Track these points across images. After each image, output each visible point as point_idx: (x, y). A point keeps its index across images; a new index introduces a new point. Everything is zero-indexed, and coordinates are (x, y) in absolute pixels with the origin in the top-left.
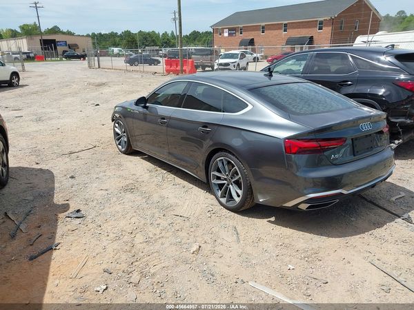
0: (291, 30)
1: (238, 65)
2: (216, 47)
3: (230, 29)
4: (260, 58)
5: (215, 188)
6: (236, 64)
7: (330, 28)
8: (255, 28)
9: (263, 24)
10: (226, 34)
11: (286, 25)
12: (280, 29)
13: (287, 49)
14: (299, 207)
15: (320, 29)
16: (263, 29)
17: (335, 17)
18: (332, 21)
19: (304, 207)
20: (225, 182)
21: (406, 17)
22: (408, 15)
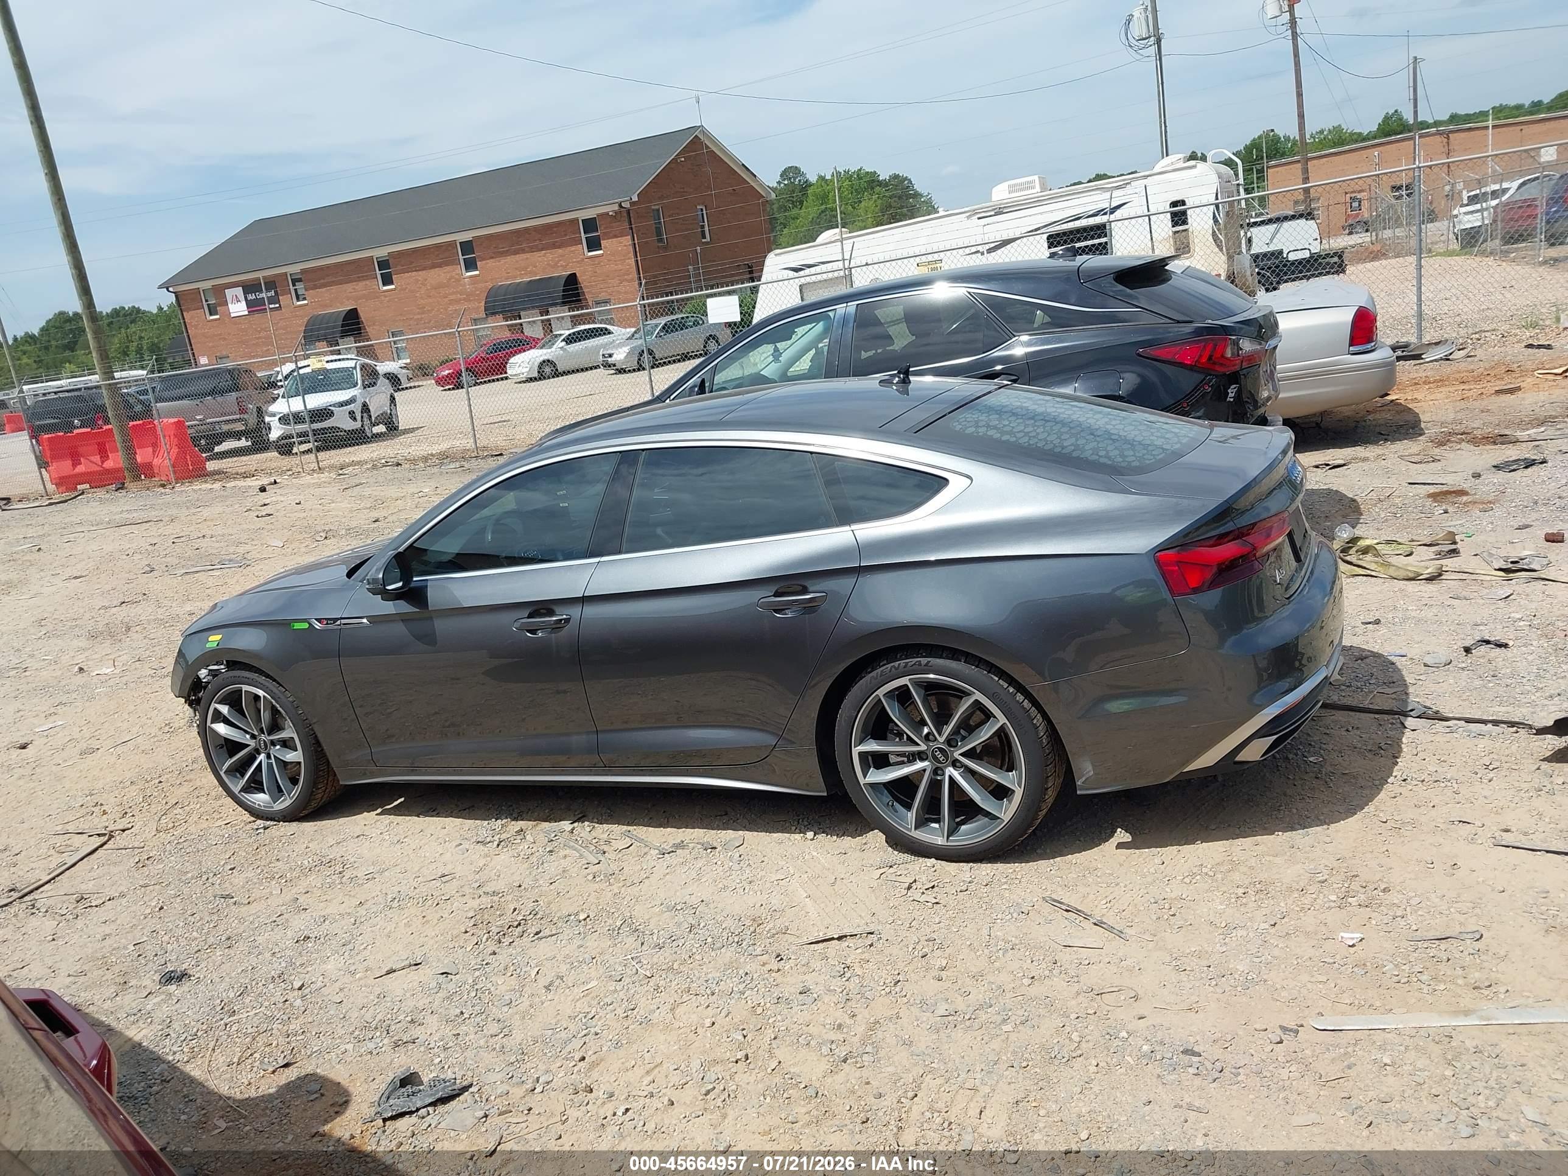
0: (491, 263)
1: (365, 408)
2: (203, 360)
3: (249, 288)
4: (403, 374)
5: (879, 805)
6: (356, 407)
7: (627, 240)
8: (356, 271)
9: (382, 252)
10: (238, 308)
11: (467, 247)
12: (453, 262)
13: (496, 328)
14: (1240, 757)
15: (594, 244)
16: (387, 270)
17: (633, 204)
18: (627, 217)
19: (1254, 752)
20: (919, 765)
21: (808, 185)
22: (813, 178)
